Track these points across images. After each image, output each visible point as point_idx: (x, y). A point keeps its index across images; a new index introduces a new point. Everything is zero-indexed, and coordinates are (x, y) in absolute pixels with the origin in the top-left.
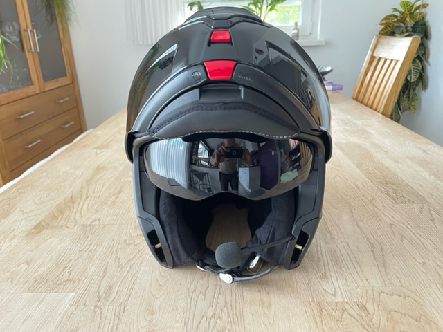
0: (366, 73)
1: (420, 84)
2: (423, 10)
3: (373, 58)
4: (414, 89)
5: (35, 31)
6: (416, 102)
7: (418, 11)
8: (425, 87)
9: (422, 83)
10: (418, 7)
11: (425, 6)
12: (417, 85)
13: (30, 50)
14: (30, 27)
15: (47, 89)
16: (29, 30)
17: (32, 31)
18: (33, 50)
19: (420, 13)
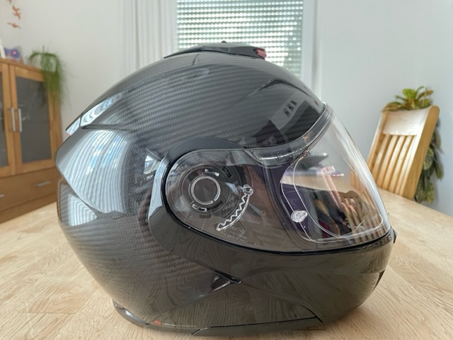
0: (377, 153)
1: (434, 172)
2: (428, 97)
3: (382, 136)
4: (429, 178)
5: (20, 111)
6: (432, 192)
7: (422, 98)
8: (440, 175)
9: (436, 171)
10: (423, 94)
11: (429, 93)
12: (431, 173)
13: (11, 130)
14: (15, 106)
15: (25, 171)
16: (13, 110)
17: (16, 111)
18: (14, 129)
19: (425, 100)
